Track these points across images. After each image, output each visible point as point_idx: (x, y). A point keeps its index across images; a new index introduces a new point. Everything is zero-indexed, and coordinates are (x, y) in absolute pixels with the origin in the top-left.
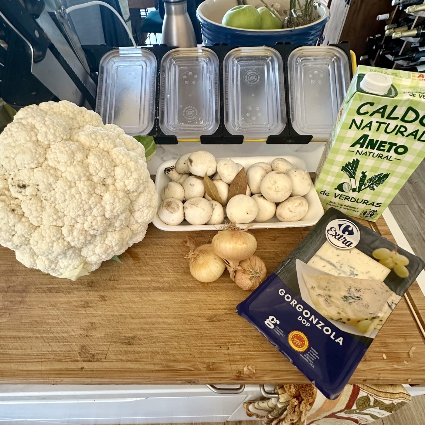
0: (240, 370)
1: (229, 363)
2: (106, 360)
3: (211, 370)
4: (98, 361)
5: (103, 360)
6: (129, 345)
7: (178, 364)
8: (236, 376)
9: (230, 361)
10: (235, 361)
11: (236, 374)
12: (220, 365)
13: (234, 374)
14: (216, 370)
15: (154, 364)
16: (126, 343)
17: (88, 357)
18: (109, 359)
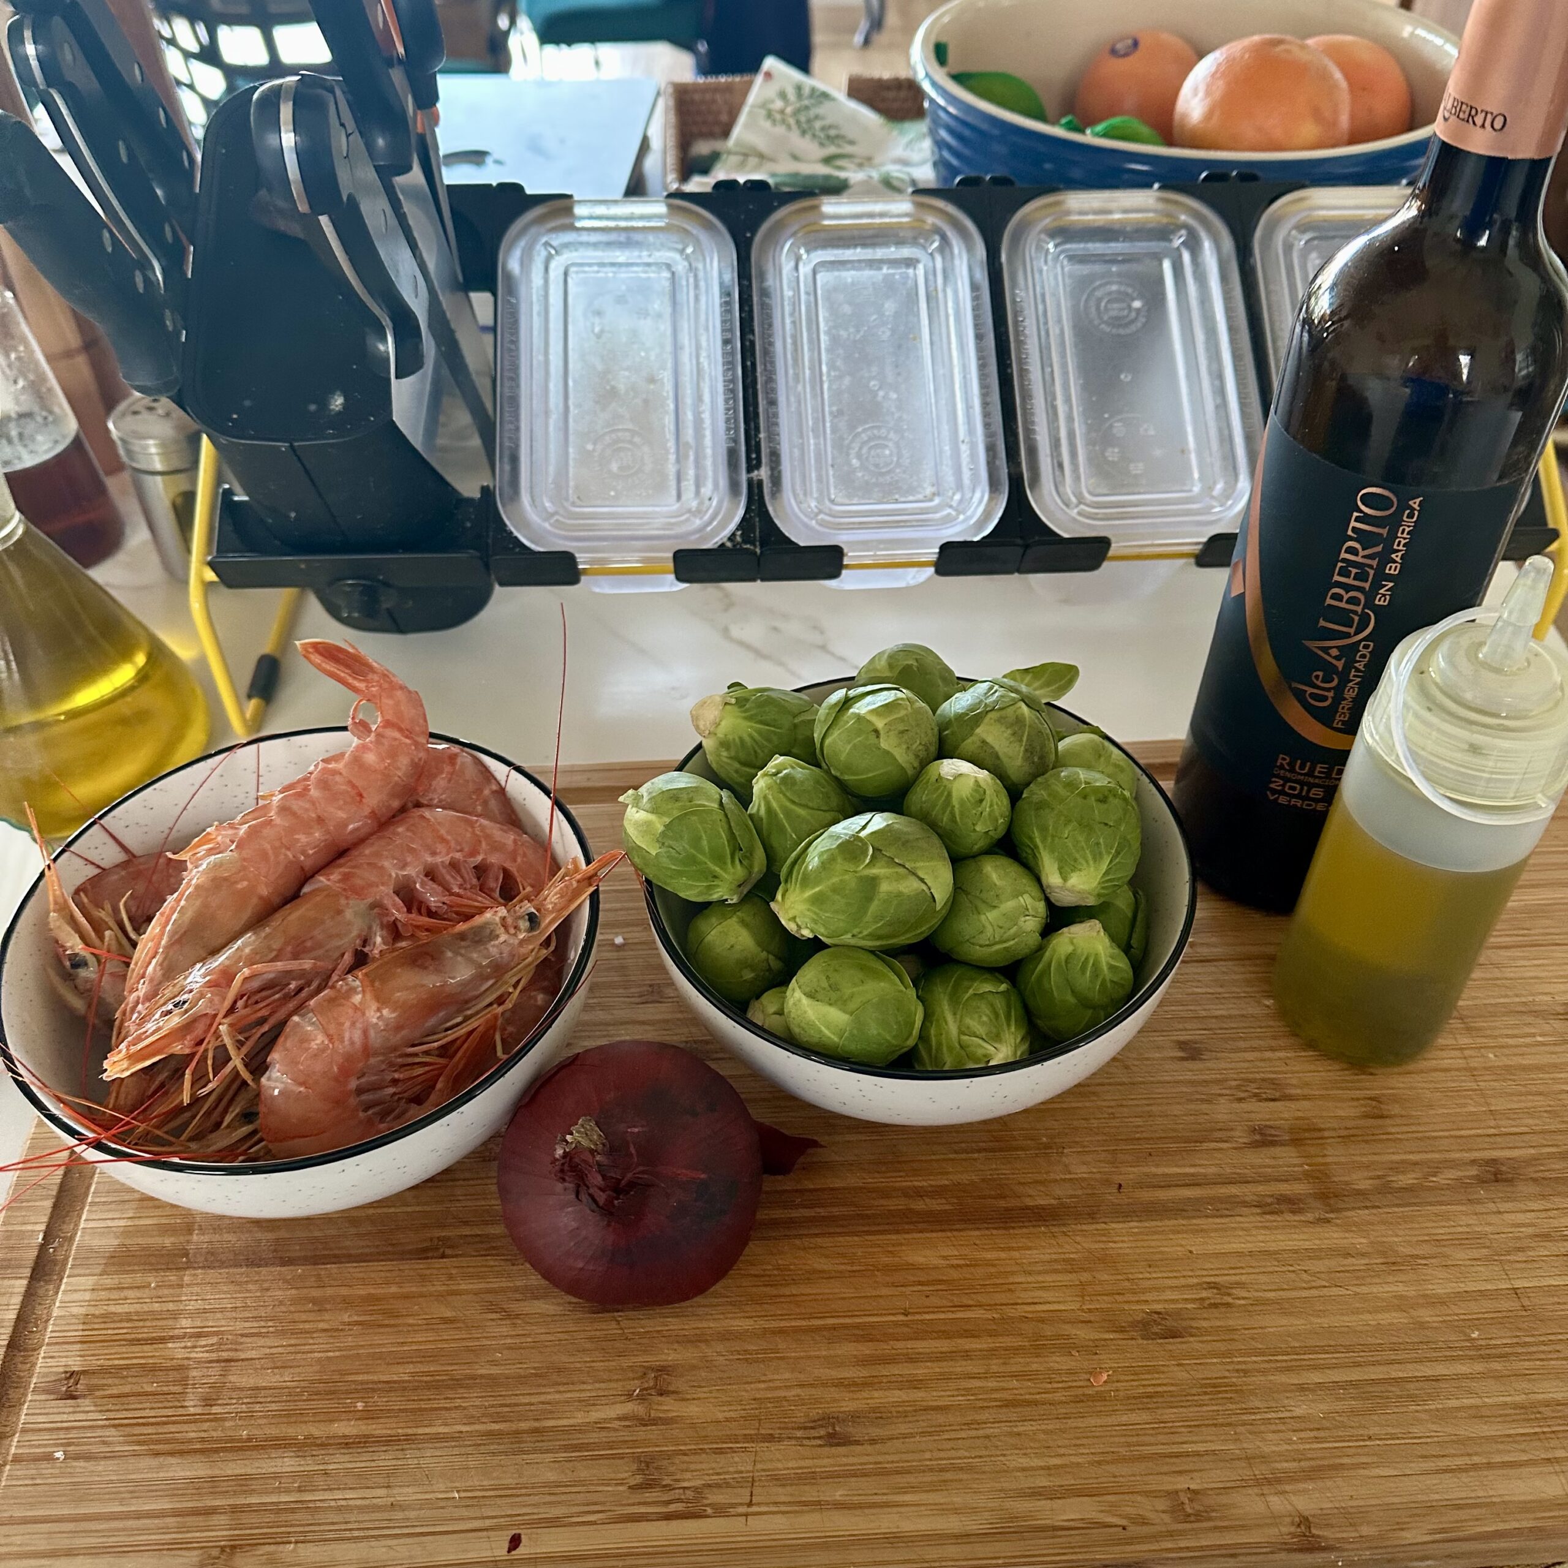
0: (1306, 1513)
1: (1256, 1490)
2: (754, 1509)
3: (1187, 1518)
4: (721, 1511)
5: (742, 1510)
6: (838, 1445)
8: (1293, 1535)
9: (1259, 1482)
10: (1279, 1481)
11: (1293, 1529)
12: (1224, 1499)
13: (1284, 1530)
14: (1210, 1519)
15: (956, 1511)
16: (820, 1438)
17: (679, 1500)
18: (767, 1504)
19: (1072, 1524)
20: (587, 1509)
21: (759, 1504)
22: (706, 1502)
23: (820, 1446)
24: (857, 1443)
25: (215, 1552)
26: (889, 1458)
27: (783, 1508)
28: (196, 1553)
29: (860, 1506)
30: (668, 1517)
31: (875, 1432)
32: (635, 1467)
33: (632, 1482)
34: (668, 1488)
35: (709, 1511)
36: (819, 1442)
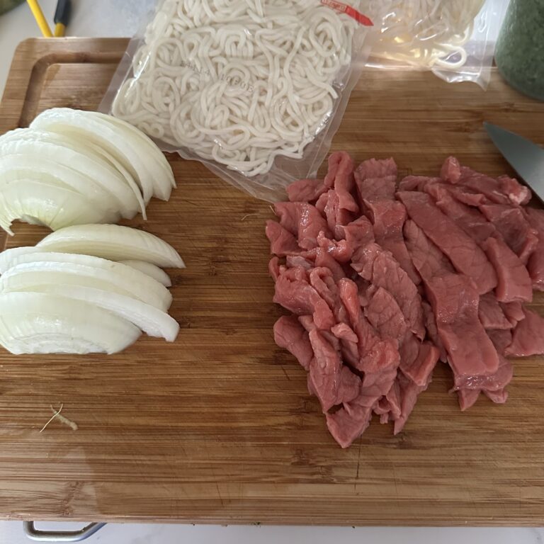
2: (360, 481)
4: (342, 481)
5: (352, 481)
6: (405, 448)
7: (523, 489)
15: (468, 490)
16: (395, 444)
17: (319, 473)
18: (367, 479)
19: (531, 501)
20: (270, 474)
21: (362, 478)
22: (333, 475)
23: (395, 448)
24: (415, 448)
25: (74, 484)
26: (433, 458)
27: (375, 482)
28: (64, 483)
29: (416, 483)
30: (313, 482)
31: (424, 443)
32: (294, 452)
33: (293, 461)
34: (312, 465)
35: (335, 480)
36: (395, 446)
